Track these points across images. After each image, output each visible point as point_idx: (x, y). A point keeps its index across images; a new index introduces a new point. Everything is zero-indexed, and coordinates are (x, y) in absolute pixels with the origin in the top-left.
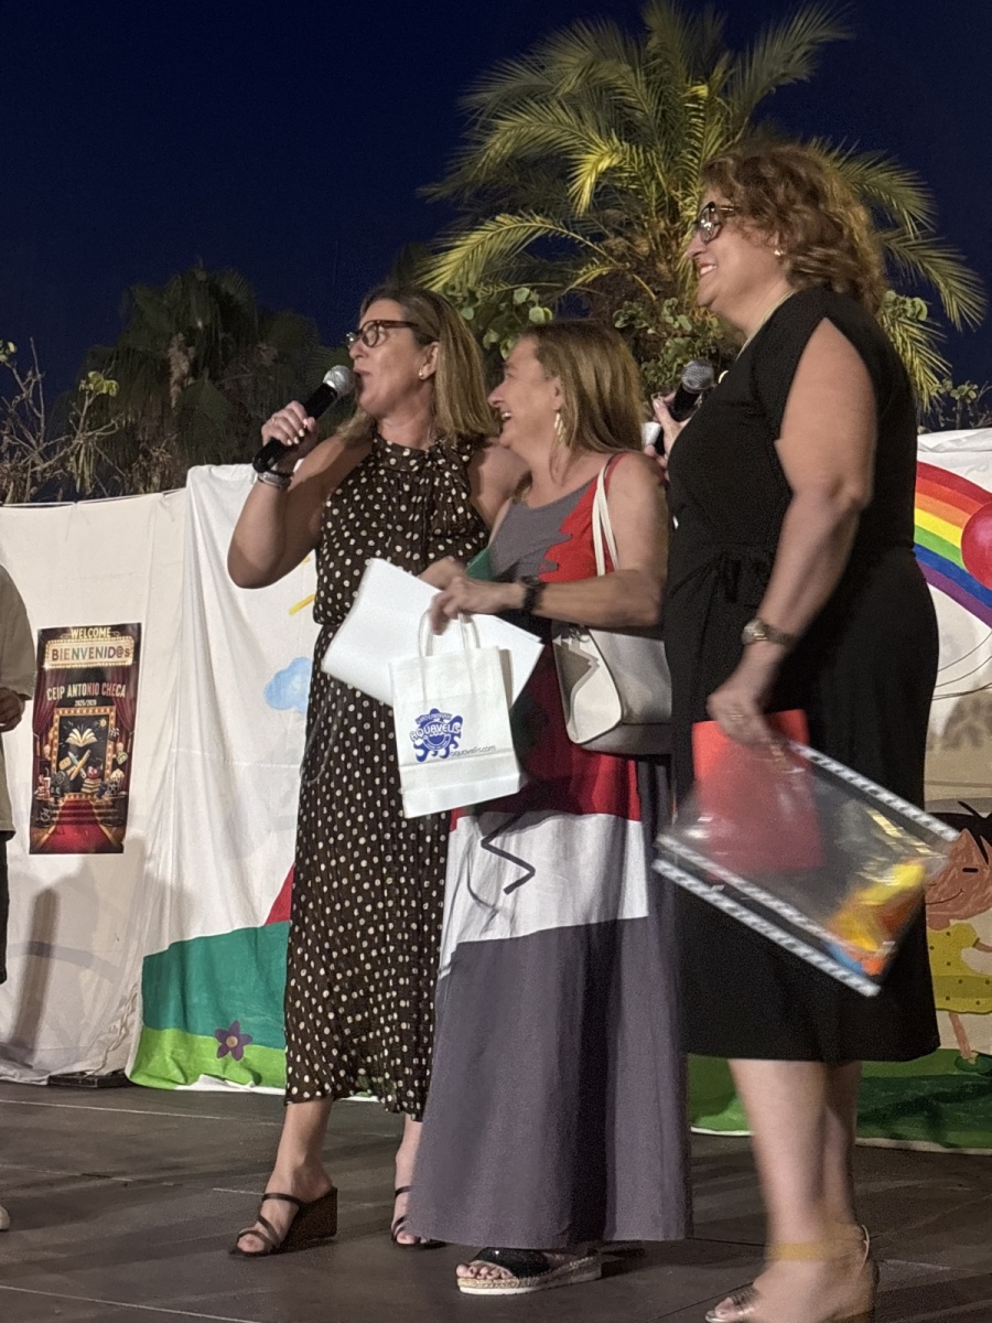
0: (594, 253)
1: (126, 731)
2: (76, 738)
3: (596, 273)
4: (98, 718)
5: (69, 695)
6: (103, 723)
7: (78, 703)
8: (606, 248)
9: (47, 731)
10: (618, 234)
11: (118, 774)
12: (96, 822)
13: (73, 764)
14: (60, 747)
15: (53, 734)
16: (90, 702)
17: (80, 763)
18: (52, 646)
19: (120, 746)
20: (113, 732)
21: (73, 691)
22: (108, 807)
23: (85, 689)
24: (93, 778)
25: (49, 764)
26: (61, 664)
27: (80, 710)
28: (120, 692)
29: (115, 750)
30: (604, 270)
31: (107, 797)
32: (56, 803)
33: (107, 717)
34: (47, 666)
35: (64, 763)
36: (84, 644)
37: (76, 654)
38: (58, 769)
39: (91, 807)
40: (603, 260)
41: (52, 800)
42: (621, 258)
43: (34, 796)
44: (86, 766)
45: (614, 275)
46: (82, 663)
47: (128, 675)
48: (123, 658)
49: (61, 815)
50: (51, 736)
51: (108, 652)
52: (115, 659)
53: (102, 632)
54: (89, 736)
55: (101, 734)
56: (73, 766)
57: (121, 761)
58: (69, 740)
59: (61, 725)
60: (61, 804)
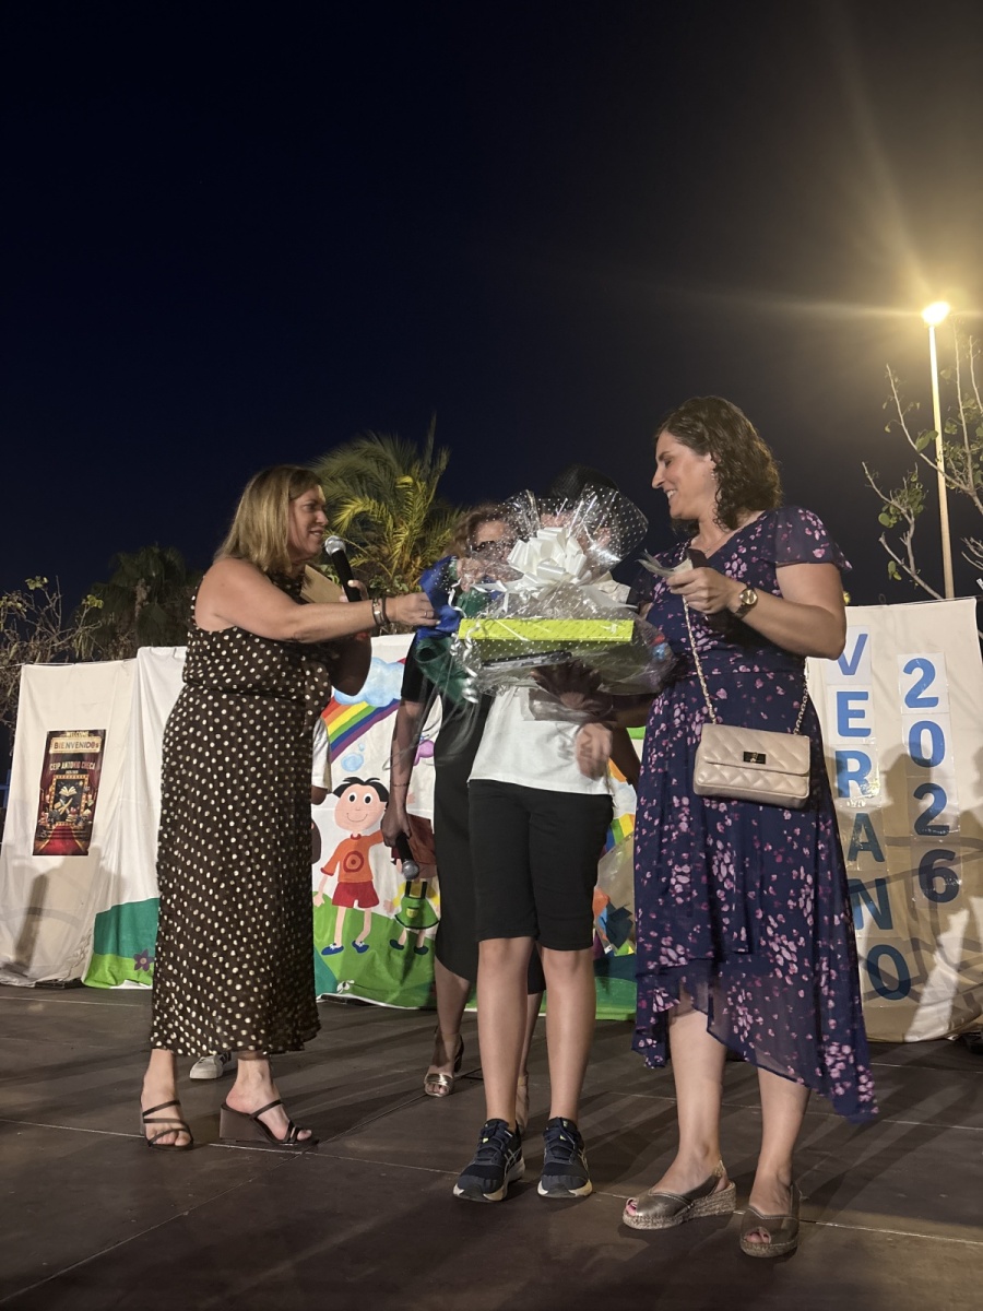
0: (361, 552)
1: (94, 788)
2: (65, 791)
3: (361, 562)
4: (79, 780)
5: (63, 768)
6: (81, 783)
7: (67, 772)
8: (368, 550)
9: (49, 786)
10: (373, 543)
11: (88, 812)
12: (73, 838)
14: (55, 796)
15: (52, 788)
16: (74, 772)
17: (66, 805)
18: (55, 740)
19: (90, 796)
20: (87, 788)
21: (65, 766)
22: (81, 830)
23: (72, 764)
26: (59, 750)
27: (69, 776)
28: (92, 766)
29: (87, 799)
30: (365, 560)
31: (80, 824)
32: (51, 827)
33: (83, 780)
35: (57, 805)
36: (73, 740)
37: (68, 745)
38: (53, 808)
39: (71, 830)
40: (365, 556)
41: (49, 826)
42: (375, 555)
43: (38, 824)
44: (69, 807)
45: (371, 563)
46: (72, 750)
47: (96, 758)
48: (94, 748)
49: (53, 834)
50: (50, 790)
51: (86, 745)
52: (90, 748)
53: (84, 734)
54: (73, 791)
55: (80, 790)
56: (62, 806)
57: (90, 805)
58: (61, 793)
59: (57, 784)
60: (54, 827)
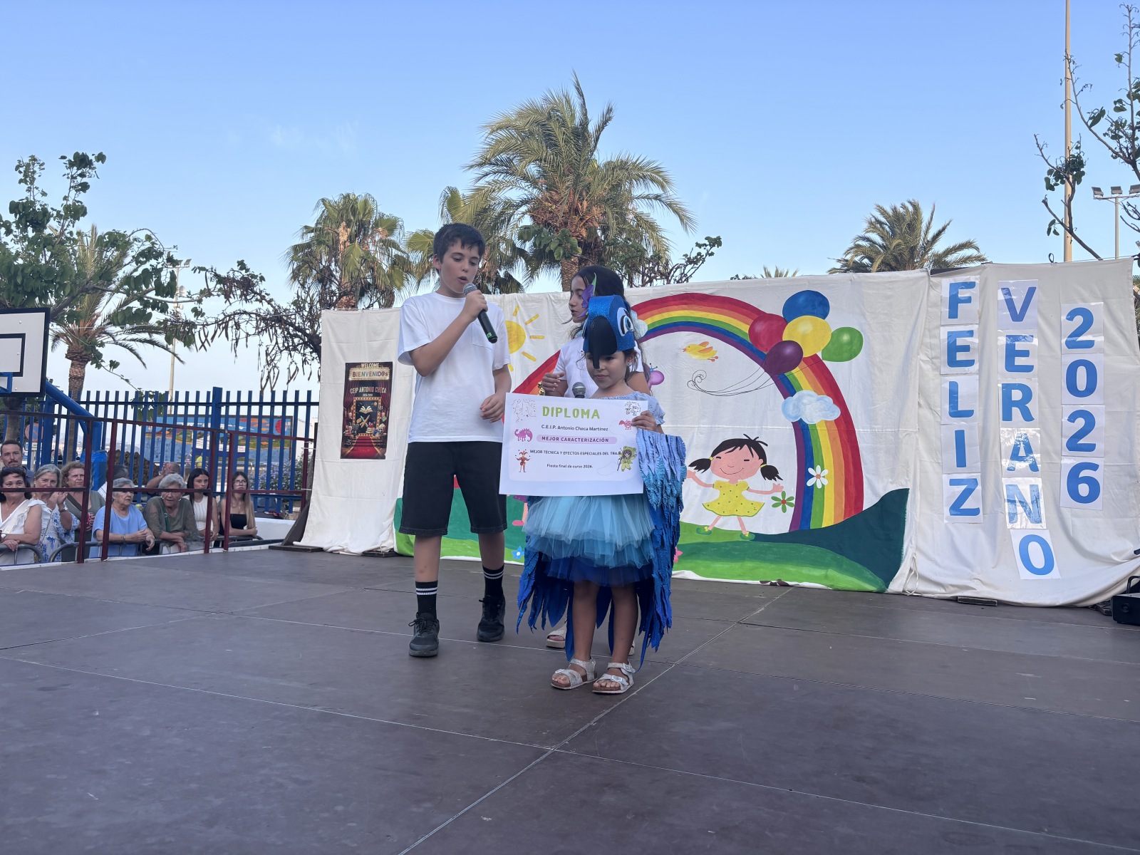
2: (363, 410)
4: (374, 401)
5: (360, 391)
6: (376, 404)
7: (364, 395)
9: (350, 407)
11: (382, 426)
12: (373, 446)
13: (362, 421)
14: (356, 414)
15: (353, 408)
16: (369, 395)
17: (365, 421)
18: (353, 370)
19: (383, 414)
20: (380, 408)
21: (362, 390)
22: (378, 439)
23: (367, 389)
24: (371, 427)
25: (351, 421)
26: (357, 378)
27: (365, 398)
28: (384, 391)
29: (381, 416)
31: (377, 435)
32: (355, 437)
33: (377, 401)
34: (351, 378)
35: (358, 421)
36: (367, 370)
37: (363, 374)
38: (356, 423)
39: (370, 439)
41: (352, 436)
43: (343, 434)
44: (368, 422)
46: (366, 378)
47: (388, 384)
48: (385, 376)
49: (357, 442)
50: (352, 409)
51: (377, 374)
52: (381, 377)
53: (375, 365)
54: (369, 409)
55: (375, 408)
57: (384, 420)
58: (361, 411)
59: (357, 404)
60: (357, 438)
